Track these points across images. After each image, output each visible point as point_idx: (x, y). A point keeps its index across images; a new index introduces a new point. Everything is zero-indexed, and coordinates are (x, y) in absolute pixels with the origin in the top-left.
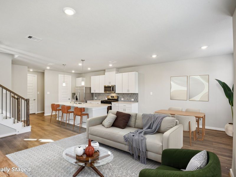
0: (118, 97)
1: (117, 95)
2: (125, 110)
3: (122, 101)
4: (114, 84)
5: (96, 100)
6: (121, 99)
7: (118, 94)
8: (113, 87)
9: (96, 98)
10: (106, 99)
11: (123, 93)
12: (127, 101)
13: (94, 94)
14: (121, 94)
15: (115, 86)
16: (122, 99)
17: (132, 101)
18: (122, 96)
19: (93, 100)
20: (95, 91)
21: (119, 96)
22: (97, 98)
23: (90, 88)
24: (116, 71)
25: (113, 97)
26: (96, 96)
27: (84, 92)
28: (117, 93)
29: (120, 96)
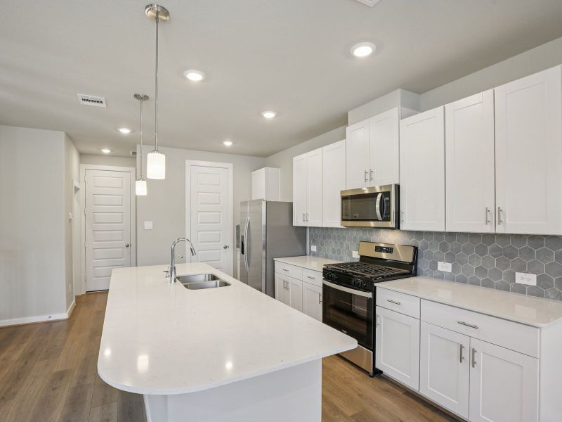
0: (416, 249)
1: (412, 241)
2: (466, 354)
3: (442, 276)
4: (393, 182)
5: (314, 254)
6: (434, 266)
7: (419, 234)
8: (387, 194)
9: (314, 248)
10: (356, 256)
11: (449, 230)
12: (476, 283)
13: (308, 231)
14: (439, 234)
15: (398, 187)
16: (445, 267)
17: (522, 289)
18: (444, 248)
19: (306, 255)
20: (305, 216)
21: (420, 244)
22: (319, 249)
23: (291, 204)
24: (403, 104)
25: (389, 250)
26: (314, 242)
27: (264, 223)
28: (410, 232)
29: (430, 249)
